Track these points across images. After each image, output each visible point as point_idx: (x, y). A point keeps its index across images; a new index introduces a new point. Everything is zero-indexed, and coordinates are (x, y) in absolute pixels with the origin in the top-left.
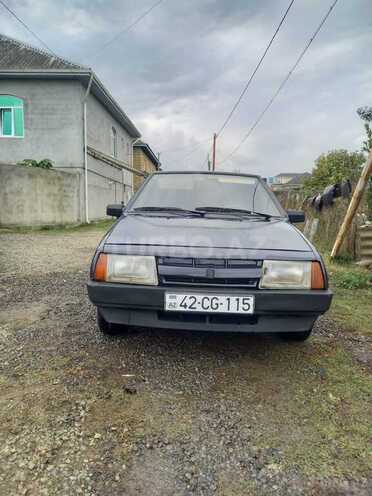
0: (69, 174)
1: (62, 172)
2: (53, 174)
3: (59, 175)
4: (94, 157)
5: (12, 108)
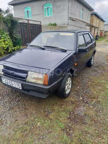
0: (63, 27)
1: (60, 26)
2: (57, 27)
3: (59, 27)
4: (73, 20)
5: (50, 7)
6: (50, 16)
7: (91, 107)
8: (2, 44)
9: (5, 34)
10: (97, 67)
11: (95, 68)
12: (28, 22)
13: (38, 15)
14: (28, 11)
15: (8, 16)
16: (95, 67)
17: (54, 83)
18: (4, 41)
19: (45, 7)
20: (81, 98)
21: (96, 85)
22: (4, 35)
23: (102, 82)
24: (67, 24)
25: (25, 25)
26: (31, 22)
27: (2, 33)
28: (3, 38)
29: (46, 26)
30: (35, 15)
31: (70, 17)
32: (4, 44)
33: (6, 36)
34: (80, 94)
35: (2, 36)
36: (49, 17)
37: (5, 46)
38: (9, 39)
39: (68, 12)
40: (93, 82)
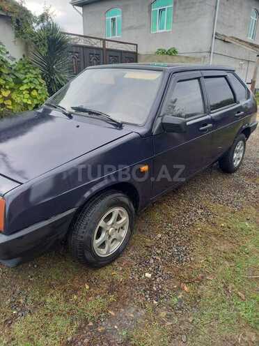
0: (194, 59)
2: (178, 59)
3: (183, 59)
4: (224, 41)
5: (166, 7)
6: (164, 30)
7: (163, 314)
8: (24, 98)
9: (32, 74)
10: (249, 175)
11: (243, 180)
12: (104, 45)
13: (135, 28)
14: (113, 20)
15: (44, 29)
16: (245, 174)
17: (30, 228)
18: (30, 90)
19: (155, 9)
20: (147, 275)
21: (216, 235)
22: (30, 75)
23: (242, 229)
24: (208, 50)
25: (95, 52)
26: (109, 45)
27: (26, 71)
28: (27, 83)
29: (148, 56)
30: (131, 28)
31: (216, 34)
32: (28, 96)
33: (36, 78)
34: (152, 261)
35: (26, 78)
36: (162, 33)
37: (29, 102)
38: (41, 84)
39: (212, 20)
40: (214, 224)
